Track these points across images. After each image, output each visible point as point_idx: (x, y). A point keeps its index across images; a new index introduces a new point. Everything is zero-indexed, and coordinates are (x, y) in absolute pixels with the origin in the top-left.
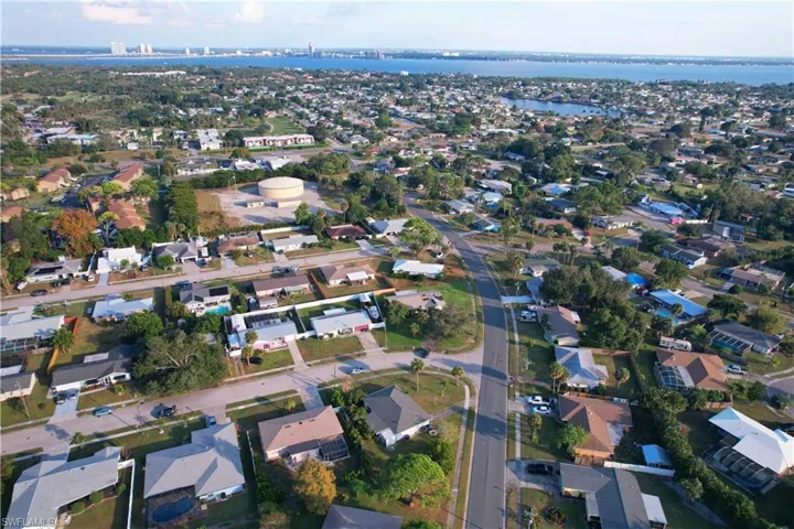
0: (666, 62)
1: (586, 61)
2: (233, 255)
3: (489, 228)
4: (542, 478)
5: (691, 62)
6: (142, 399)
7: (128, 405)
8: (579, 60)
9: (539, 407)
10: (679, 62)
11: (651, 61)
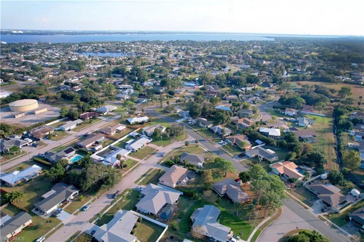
0: (127, 33)
1: (93, 34)
2: (48, 137)
3: (144, 101)
4: (244, 157)
5: (135, 33)
6: (96, 197)
7: (93, 201)
8: (90, 34)
9: (224, 143)
10: (131, 33)
11: (121, 33)
